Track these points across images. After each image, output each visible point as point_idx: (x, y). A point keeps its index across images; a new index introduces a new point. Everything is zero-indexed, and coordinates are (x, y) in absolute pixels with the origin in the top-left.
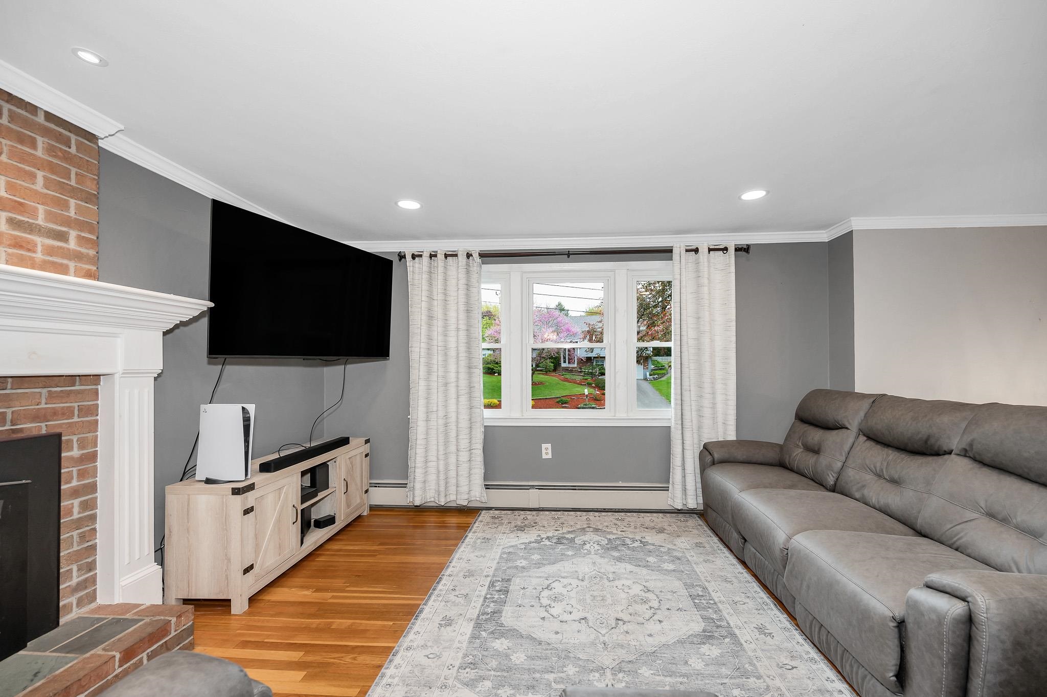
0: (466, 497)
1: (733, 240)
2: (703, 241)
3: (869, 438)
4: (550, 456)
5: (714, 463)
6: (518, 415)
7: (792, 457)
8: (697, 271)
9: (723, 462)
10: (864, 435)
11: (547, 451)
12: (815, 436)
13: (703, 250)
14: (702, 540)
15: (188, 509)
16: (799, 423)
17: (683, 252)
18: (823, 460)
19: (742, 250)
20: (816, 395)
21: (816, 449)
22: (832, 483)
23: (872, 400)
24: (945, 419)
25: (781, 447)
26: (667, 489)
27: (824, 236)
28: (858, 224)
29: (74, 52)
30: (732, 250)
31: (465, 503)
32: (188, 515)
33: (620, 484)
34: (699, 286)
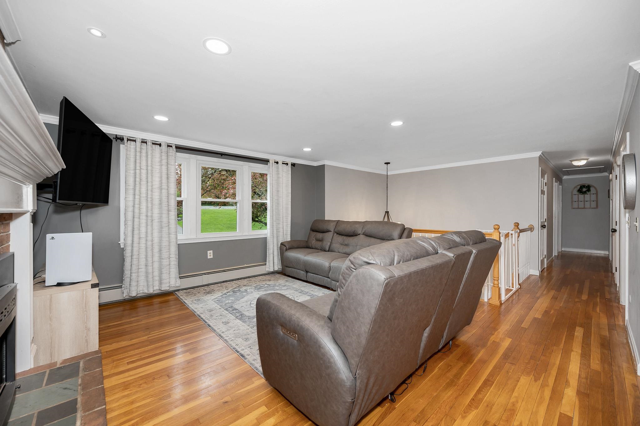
0: (168, 285)
1: (290, 161)
2: (280, 159)
3: (337, 234)
4: (212, 257)
5: (286, 250)
6: (194, 237)
7: (312, 244)
8: (278, 171)
9: (290, 249)
10: (336, 233)
11: (210, 254)
12: (320, 235)
13: (280, 163)
14: (287, 279)
15: (50, 305)
16: (312, 232)
17: (273, 163)
18: (325, 243)
19: (293, 165)
20: (316, 221)
21: (321, 240)
22: (328, 249)
23: (337, 222)
24: (357, 226)
25: (307, 242)
26: (265, 264)
27: (315, 164)
28: (327, 162)
29: (89, 30)
30: (290, 165)
31: (167, 288)
32: (50, 308)
33: (246, 266)
34: (278, 178)
